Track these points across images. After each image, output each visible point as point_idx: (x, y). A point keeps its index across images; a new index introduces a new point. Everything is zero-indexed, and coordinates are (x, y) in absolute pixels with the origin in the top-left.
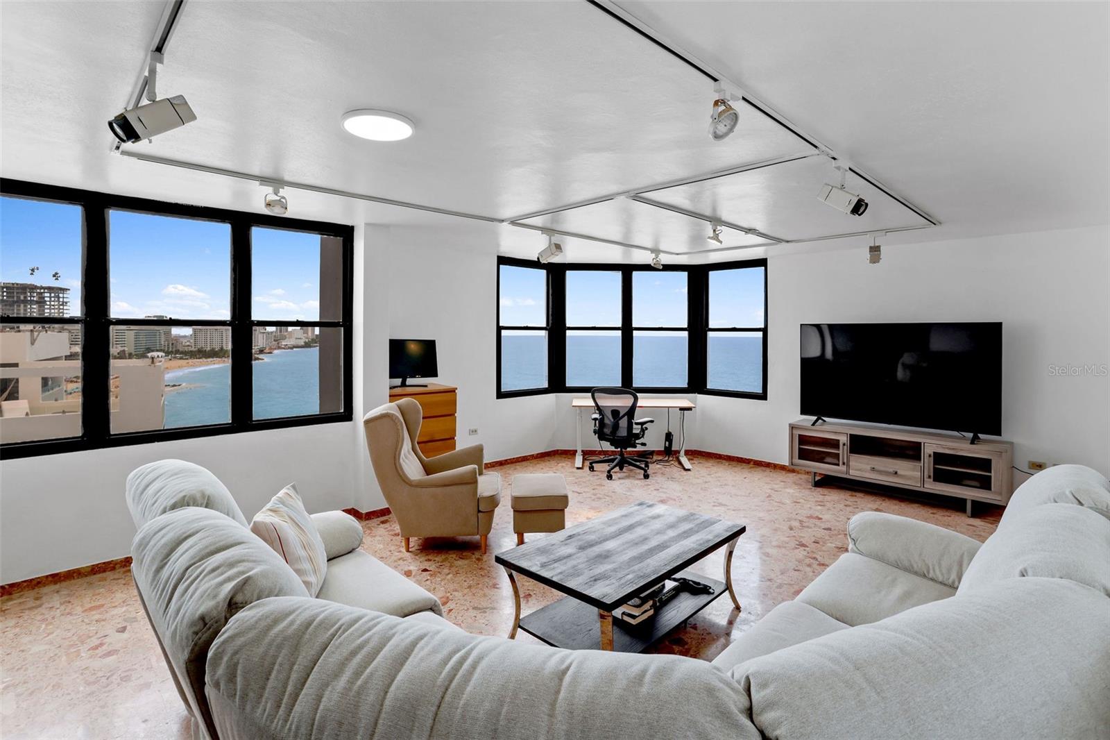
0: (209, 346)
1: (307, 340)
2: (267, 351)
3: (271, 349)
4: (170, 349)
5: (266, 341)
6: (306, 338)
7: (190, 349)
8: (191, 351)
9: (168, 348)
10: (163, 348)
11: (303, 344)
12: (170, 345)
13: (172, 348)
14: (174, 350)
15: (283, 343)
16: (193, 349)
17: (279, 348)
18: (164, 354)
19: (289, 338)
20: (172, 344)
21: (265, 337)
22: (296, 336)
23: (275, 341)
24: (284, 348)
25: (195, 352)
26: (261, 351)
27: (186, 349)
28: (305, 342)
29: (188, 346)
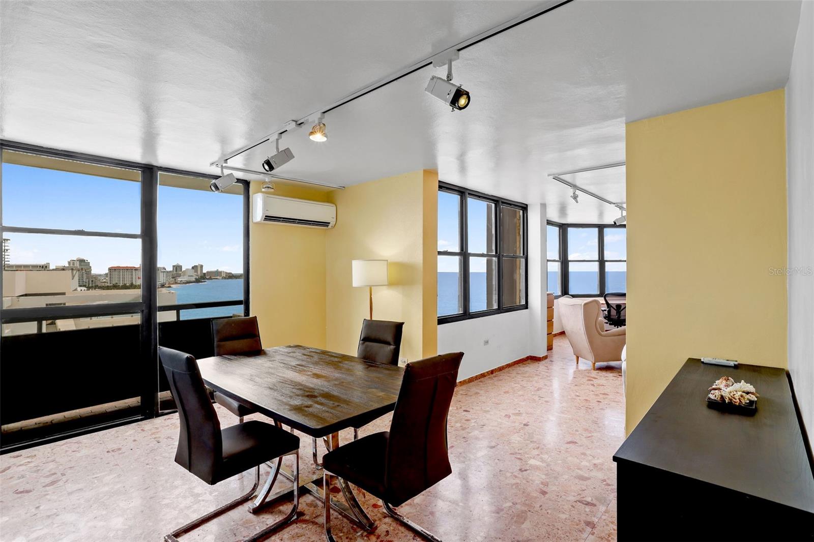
0: (121, 281)
1: (197, 277)
2: (167, 285)
3: (169, 284)
4: (90, 285)
5: (166, 277)
6: (197, 276)
7: (107, 285)
8: (107, 286)
9: (89, 284)
10: (85, 284)
11: (194, 280)
12: (91, 282)
13: (92, 284)
14: (94, 285)
15: (179, 280)
16: (109, 284)
17: (176, 283)
18: (86, 289)
19: (183, 276)
20: (92, 281)
21: (165, 275)
22: (188, 274)
23: (172, 278)
24: (180, 283)
25: (111, 286)
26: (163, 286)
27: (103, 284)
28: (196, 279)
29: (105, 282)
